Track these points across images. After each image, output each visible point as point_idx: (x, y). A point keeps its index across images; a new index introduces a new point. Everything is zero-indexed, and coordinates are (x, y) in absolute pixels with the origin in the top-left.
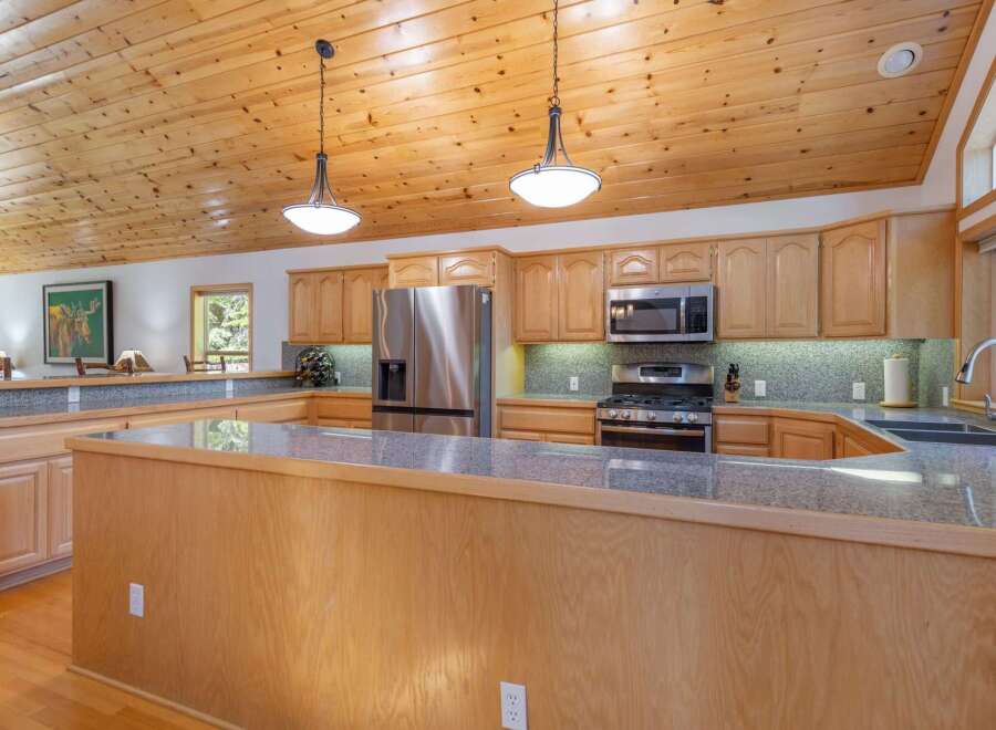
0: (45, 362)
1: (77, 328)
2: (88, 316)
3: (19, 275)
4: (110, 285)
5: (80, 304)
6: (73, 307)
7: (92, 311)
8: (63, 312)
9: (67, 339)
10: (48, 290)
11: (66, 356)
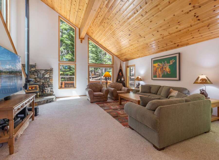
0: (152, 79)
1: (164, 69)
2: (169, 65)
3: (143, 58)
4: (179, 54)
5: (166, 62)
6: (163, 63)
7: (171, 63)
8: (159, 65)
9: (160, 73)
10: (153, 60)
11: (159, 77)
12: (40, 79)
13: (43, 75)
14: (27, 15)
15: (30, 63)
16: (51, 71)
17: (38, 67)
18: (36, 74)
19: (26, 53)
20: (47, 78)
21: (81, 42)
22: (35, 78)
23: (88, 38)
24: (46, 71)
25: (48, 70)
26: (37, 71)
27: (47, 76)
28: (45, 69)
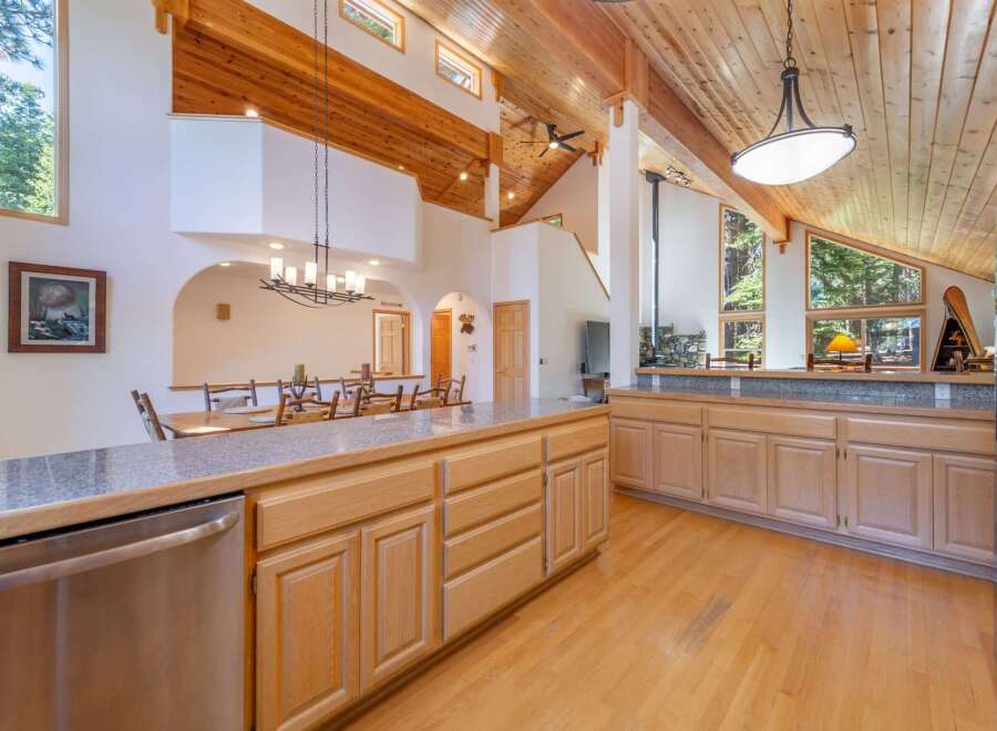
12: (680, 355)
13: (686, 347)
14: (656, 237)
15: (660, 325)
16: (700, 338)
17: (678, 332)
18: (672, 345)
19: (653, 307)
20: (692, 353)
21: (782, 251)
22: (671, 354)
23: (804, 233)
24: (692, 338)
25: (694, 337)
26: (674, 340)
27: (692, 349)
28: (688, 333)
